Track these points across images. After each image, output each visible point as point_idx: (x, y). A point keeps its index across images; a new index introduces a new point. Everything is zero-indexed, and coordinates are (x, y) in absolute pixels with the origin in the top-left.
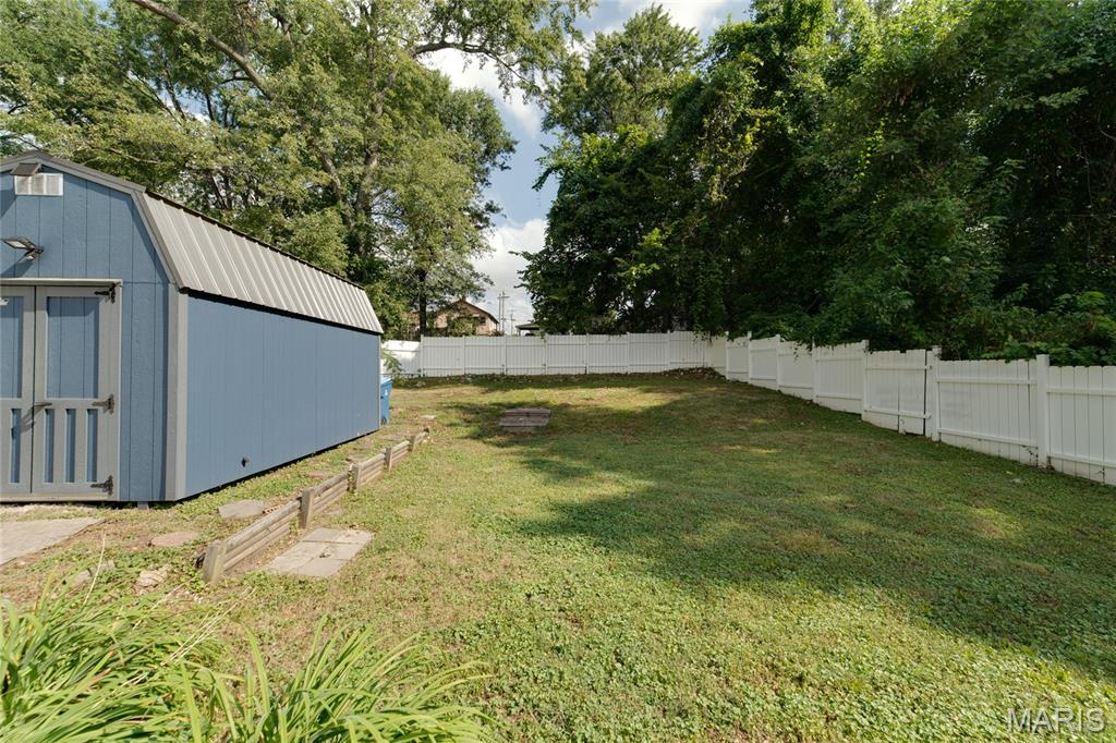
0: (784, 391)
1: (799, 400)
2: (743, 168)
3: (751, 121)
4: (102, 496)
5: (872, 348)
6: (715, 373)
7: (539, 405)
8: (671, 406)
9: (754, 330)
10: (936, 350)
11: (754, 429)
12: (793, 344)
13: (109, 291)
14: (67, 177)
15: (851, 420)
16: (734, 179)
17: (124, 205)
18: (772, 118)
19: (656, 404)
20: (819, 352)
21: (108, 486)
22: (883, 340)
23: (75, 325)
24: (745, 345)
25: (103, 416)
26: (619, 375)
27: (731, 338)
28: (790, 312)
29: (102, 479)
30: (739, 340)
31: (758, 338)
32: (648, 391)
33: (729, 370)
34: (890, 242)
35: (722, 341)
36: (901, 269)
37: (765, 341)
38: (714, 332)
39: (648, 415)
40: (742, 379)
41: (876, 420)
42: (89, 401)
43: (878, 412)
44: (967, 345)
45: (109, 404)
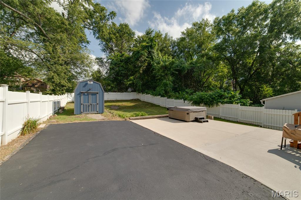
0: (151, 103)
1: (153, 104)
2: (145, 68)
3: (147, 60)
4: (97, 113)
5: (161, 97)
6: (139, 100)
7: (115, 105)
8: (136, 105)
9: (146, 93)
10: (167, 97)
11: (148, 107)
12: (152, 96)
13: (98, 93)
14: (93, 82)
15: (159, 106)
16: (144, 69)
17: (99, 85)
18: (149, 60)
19: (134, 105)
20: (155, 97)
21: (98, 112)
22: (163, 96)
23: (94, 96)
24: (145, 95)
25: (97, 105)
26: (122, 100)
27: (142, 94)
28: (151, 90)
29: (97, 111)
30: (144, 94)
31: (147, 94)
32: (131, 103)
33: (142, 99)
34: (162, 85)
35: (141, 94)
36: (163, 88)
37: (148, 95)
38: (139, 93)
39: (133, 106)
40: (144, 101)
41: (161, 106)
42: (95, 104)
43: (162, 105)
44: (169, 97)
45: (98, 104)
